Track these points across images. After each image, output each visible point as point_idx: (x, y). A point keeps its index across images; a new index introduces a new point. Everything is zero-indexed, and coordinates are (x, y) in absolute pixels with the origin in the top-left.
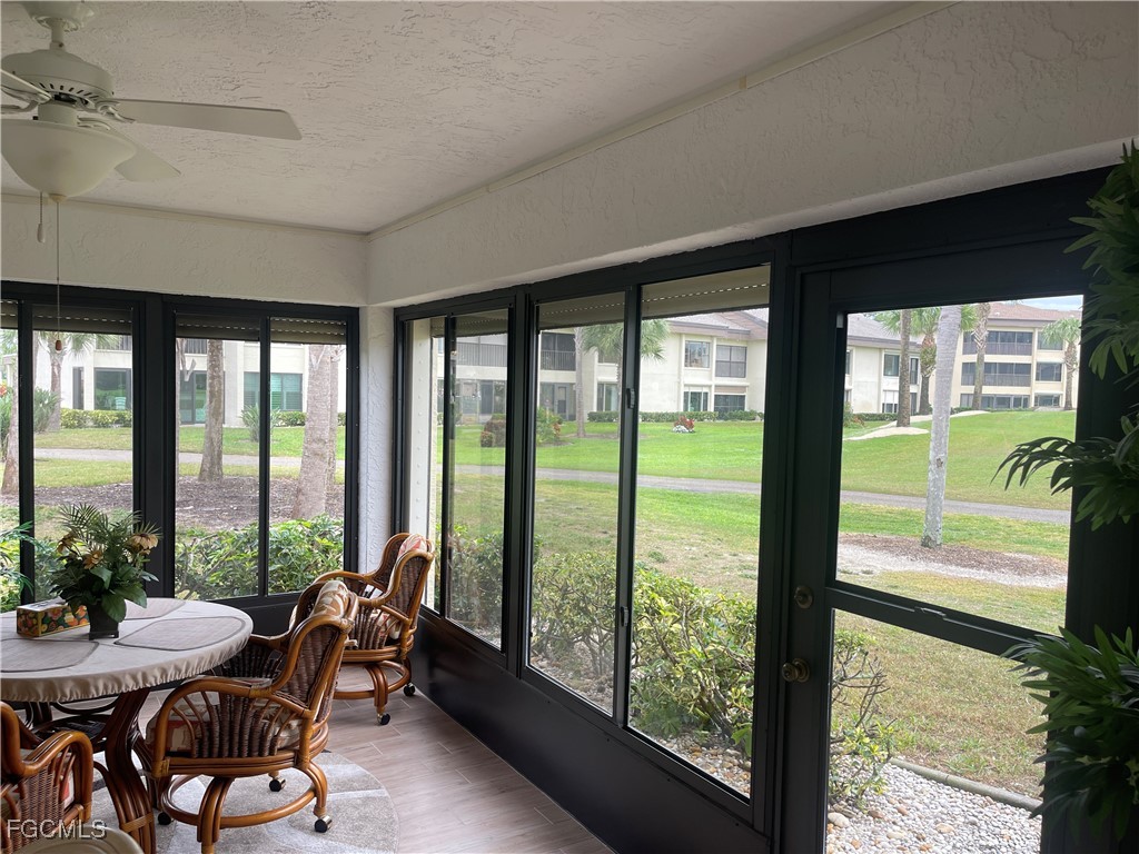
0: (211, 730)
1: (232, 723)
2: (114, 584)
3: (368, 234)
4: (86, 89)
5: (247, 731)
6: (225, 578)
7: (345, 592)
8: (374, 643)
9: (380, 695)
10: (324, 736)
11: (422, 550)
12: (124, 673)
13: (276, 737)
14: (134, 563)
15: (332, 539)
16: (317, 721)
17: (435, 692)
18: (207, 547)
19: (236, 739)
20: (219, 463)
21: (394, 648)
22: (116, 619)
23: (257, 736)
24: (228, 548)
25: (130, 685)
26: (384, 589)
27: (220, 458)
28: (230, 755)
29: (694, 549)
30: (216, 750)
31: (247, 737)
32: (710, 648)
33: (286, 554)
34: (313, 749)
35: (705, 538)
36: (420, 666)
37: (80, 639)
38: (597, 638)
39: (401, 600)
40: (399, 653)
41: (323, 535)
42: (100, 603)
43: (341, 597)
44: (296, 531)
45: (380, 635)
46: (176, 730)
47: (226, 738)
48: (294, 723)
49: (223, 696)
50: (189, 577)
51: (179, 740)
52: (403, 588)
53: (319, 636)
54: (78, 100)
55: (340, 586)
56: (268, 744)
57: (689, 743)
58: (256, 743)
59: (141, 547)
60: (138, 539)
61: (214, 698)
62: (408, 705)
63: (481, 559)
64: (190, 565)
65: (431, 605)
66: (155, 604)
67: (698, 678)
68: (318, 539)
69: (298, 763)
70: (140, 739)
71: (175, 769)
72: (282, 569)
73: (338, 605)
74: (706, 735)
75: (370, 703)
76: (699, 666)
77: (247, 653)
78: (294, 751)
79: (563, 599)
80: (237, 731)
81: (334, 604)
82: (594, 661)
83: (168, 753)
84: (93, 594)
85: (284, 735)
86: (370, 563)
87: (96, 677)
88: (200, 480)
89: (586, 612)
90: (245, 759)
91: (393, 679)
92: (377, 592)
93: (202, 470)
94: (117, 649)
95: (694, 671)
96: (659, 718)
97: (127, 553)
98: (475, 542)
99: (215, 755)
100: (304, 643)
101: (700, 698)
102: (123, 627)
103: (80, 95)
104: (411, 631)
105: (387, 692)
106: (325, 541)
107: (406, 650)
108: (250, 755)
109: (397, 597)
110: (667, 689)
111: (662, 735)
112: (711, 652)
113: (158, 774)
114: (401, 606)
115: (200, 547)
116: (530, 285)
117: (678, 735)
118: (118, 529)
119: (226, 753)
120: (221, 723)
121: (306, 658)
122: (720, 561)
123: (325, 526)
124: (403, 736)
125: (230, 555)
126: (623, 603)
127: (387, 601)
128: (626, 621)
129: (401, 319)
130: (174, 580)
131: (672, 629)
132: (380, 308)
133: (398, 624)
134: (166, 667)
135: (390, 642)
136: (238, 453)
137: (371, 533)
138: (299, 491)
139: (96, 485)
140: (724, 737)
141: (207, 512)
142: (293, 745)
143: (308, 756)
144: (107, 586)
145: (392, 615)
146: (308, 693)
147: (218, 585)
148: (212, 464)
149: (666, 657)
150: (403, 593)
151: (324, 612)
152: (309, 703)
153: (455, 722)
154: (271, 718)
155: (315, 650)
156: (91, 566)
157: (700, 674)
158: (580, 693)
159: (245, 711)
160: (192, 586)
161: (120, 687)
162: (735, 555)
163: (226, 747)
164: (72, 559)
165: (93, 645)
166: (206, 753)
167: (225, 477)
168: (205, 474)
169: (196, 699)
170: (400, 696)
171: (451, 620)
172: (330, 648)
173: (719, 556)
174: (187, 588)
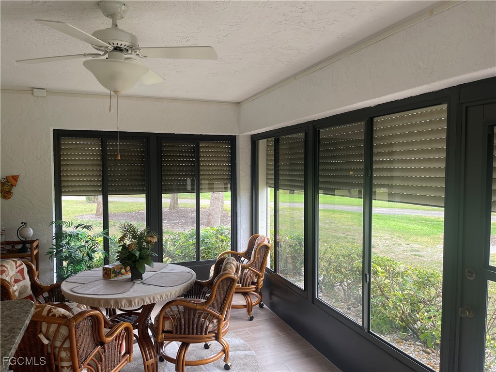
0: (180, 322)
1: (189, 319)
2: (141, 257)
3: (240, 103)
4: (128, 44)
5: (195, 323)
6: (182, 252)
7: (235, 263)
8: (246, 284)
9: (249, 307)
10: (227, 327)
11: (266, 243)
12: (146, 296)
13: (207, 327)
14: (148, 248)
15: (225, 236)
16: (224, 320)
17: (272, 306)
18: (174, 239)
19: (191, 327)
20: (177, 203)
21: (255, 286)
22: (142, 273)
23: (199, 326)
24: (183, 240)
25: (148, 302)
26: (249, 259)
27: (177, 201)
28: (189, 334)
29: (387, 241)
30: (183, 331)
31: (195, 326)
32: (406, 292)
33: (207, 243)
34: (223, 333)
35: (392, 236)
36: (266, 294)
37: (128, 281)
38: (346, 284)
39: (257, 265)
40: (257, 289)
41: (221, 234)
42: (135, 265)
43: (234, 265)
44: (210, 232)
45: (248, 280)
46: (166, 321)
47: (187, 326)
48: (215, 321)
49: (185, 307)
50: (167, 252)
51: (168, 326)
52: (258, 260)
53: (225, 282)
54: (124, 50)
55: (233, 259)
56: (204, 330)
57: (396, 338)
58: (199, 329)
59: (151, 241)
60: (149, 239)
61: (181, 308)
62: (261, 312)
63: (290, 246)
64: (168, 247)
65: (269, 267)
66: (156, 265)
67: (400, 307)
68: (219, 236)
69: (217, 338)
70: (152, 323)
71: (166, 338)
72: (205, 249)
73: (233, 268)
74: (404, 335)
75: (245, 310)
76: (401, 301)
77: (194, 288)
78: (215, 333)
79: (329, 266)
80: (191, 323)
81: (231, 268)
82: (345, 294)
83: (163, 331)
84: (133, 261)
85: (211, 326)
86: (242, 248)
87: (135, 298)
88: (169, 210)
89: (340, 272)
90: (195, 336)
91: (254, 300)
92: (246, 260)
93: (171, 206)
94: (142, 285)
95: (398, 303)
96: (380, 325)
97: (145, 244)
98: (287, 238)
99: (182, 333)
100: (219, 285)
101: (401, 317)
102: (145, 276)
103: (125, 47)
104: (262, 279)
105: (252, 306)
106: (222, 237)
107: (260, 287)
108: (197, 334)
109: (256, 263)
110: (383, 311)
111: (382, 332)
112: (406, 294)
113: (159, 341)
114: (257, 267)
115: (171, 239)
116: (315, 121)
117: (390, 333)
118: (141, 234)
119: (187, 333)
120: (185, 319)
121: (219, 292)
122: (401, 247)
123: (222, 230)
124: (260, 327)
125: (184, 243)
126: (366, 272)
127: (251, 265)
128: (368, 280)
129: (254, 139)
130: (162, 253)
131: (385, 282)
132: (245, 135)
133: (256, 275)
134: (162, 294)
135: (253, 283)
136: (184, 198)
137: (242, 234)
138: (210, 214)
139: (130, 212)
140: (414, 337)
141: (173, 223)
142: (215, 330)
143: (221, 335)
144: (138, 258)
145: (253, 271)
146: (221, 307)
147: (179, 255)
148: (174, 203)
149: (382, 295)
150: (258, 262)
151: (227, 272)
152: (221, 312)
153: (282, 321)
154: (205, 318)
155: (223, 288)
156: (131, 249)
157: (401, 305)
158: (339, 310)
159: (194, 315)
160: (169, 256)
161: (144, 303)
162: (408, 244)
163: (187, 330)
164: (124, 246)
165: (133, 283)
166: (179, 332)
167: (179, 208)
168: (172, 207)
169: (174, 308)
170: (257, 308)
171: (279, 274)
172: (230, 288)
173: (400, 245)
174: (167, 256)
